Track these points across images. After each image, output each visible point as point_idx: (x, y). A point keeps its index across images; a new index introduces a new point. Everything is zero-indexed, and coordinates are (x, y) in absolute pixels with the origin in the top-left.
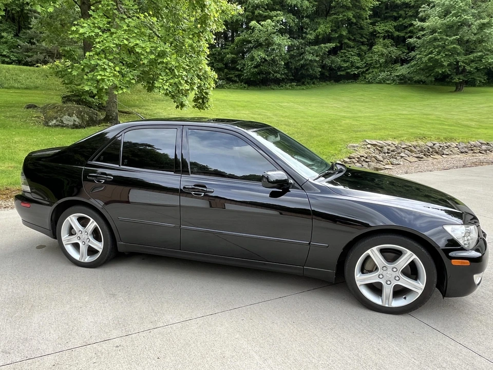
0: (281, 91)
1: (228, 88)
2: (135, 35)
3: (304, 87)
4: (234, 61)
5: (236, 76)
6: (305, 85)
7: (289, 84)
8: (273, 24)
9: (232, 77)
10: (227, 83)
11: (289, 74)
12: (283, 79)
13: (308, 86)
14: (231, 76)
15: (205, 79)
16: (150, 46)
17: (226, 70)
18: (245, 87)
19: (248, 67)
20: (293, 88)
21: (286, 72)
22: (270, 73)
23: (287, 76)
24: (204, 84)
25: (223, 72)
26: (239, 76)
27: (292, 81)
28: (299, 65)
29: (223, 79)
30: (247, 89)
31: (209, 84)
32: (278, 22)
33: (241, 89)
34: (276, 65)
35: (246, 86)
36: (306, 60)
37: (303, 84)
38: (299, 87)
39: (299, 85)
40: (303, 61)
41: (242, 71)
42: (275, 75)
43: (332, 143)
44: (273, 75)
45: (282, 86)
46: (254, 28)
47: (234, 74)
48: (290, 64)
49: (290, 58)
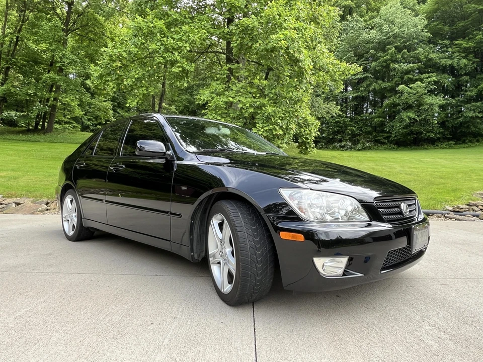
0: (435, 150)
1: (376, 150)
2: (240, 94)
3: (465, 146)
4: (382, 124)
5: (384, 138)
6: (466, 143)
7: (446, 143)
8: (424, 85)
9: (380, 139)
10: (375, 145)
11: (446, 133)
12: (439, 139)
13: (470, 144)
14: (379, 138)
16: (250, 101)
17: (374, 133)
18: (394, 148)
19: (397, 127)
20: (450, 147)
21: (441, 130)
22: (421, 133)
23: (444, 135)
25: (371, 135)
26: (388, 138)
27: (449, 140)
28: (458, 123)
29: (371, 142)
30: (397, 150)
32: (429, 83)
33: (390, 149)
34: (430, 124)
35: (396, 146)
36: (465, 117)
37: (464, 142)
38: (458, 146)
39: (459, 144)
40: (462, 118)
41: (391, 133)
42: (428, 134)
44: (426, 134)
45: (437, 146)
46: (402, 92)
47: (383, 136)
48: (446, 123)
49: (446, 117)
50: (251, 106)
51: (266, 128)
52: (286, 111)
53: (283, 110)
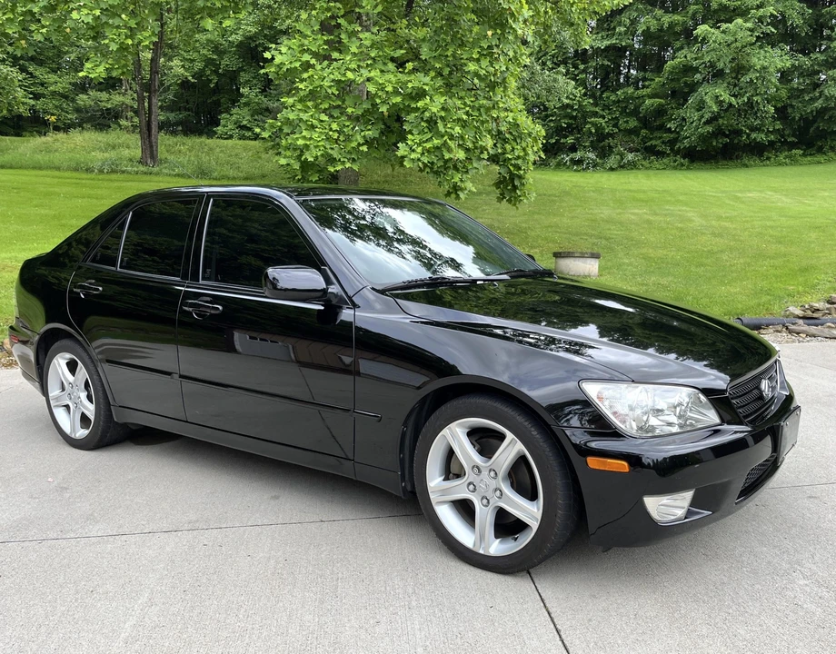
0: (765, 169)
1: (647, 168)
3: (821, 158)
4: (660, 112)
5: (663, 143)
6: (824, 153)
7: (786, 153)
8: (749, 25)
9: (655, 146)
10: (645, 159)
11: (787, 132)
12: (772, 143)
13: (830, 154)
14: (654, 142)
15: (515, 140)
16: (394, 79)
17: (644, 132)
18: (682, 165)
19: (692, 121)
20: (793, 161)
21: (778, 126)
22: (738, 133)
23: (782, 136)
24: (513, 149)
25: (638, 136)
26: (672, 143)
27: (792, 146)
28: (812, 111)
29: (637, 151)
30: (688, 168)
31: (524, 150)
32: (761, 20)
33: (675, 168)
34: (756, 113)
35: (686, 162)
36: (827, 99)
37: (820, 150)
38: (809, 158)
39: (811, 155)
40: (820, 101)
41: (678, 133)
42: (753, 135)
43: (805, 270)
44: (748, 135)
45: (768, 159)
46: (704, 39)
47: (660, 138)
48: (790, 110)
49: (789, 98)
50: (396, 92)
51: (428, 145)
52: (473, 108)
53: (465, 104)
